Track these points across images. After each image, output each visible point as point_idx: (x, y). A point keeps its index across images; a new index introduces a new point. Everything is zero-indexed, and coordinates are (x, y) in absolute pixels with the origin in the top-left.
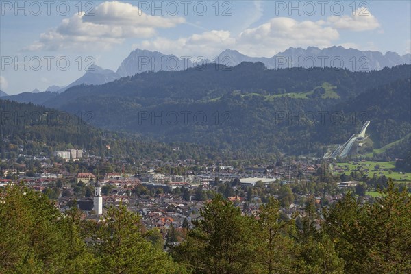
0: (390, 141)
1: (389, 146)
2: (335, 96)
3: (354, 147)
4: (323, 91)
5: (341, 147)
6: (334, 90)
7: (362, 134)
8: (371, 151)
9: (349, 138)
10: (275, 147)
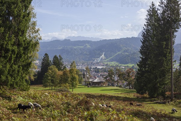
0: (110, 57)
1: (110, 58)
2: (89, 47)
3: (102, 59)
4: (87, 46)
5: (98, 59)
6: (89, 46)
7: (103, 56)
8: (106, 60)
9: (100, 57)
10: (81, 59)
